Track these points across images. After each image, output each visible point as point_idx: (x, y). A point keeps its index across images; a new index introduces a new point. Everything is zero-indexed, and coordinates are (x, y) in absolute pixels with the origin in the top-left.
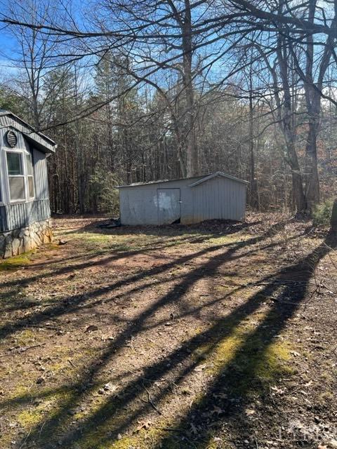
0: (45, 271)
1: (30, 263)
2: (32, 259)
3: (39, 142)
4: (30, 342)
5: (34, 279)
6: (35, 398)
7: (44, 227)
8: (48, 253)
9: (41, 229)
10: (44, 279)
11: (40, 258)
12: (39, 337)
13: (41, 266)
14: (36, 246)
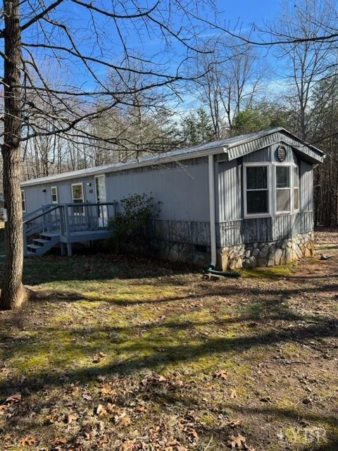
0: (306, 286)
1: (291, 274)
2: (294, 270)
3: (307, 153)
4: (294, 356)
5: (296, 292)
6: (301, 418)
7: (306, 240)
8: (309, 267)
9: (303, 241)
10: (306, 294)
11: (301, 271)
12: (304, 353)
13: (302, 280)
14: (297, 258)
